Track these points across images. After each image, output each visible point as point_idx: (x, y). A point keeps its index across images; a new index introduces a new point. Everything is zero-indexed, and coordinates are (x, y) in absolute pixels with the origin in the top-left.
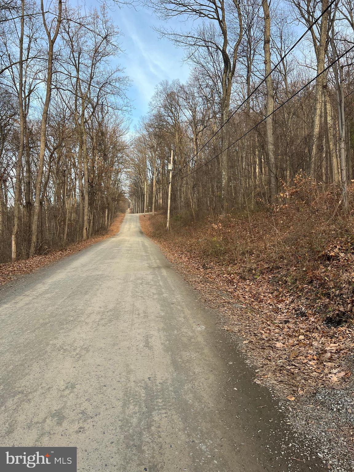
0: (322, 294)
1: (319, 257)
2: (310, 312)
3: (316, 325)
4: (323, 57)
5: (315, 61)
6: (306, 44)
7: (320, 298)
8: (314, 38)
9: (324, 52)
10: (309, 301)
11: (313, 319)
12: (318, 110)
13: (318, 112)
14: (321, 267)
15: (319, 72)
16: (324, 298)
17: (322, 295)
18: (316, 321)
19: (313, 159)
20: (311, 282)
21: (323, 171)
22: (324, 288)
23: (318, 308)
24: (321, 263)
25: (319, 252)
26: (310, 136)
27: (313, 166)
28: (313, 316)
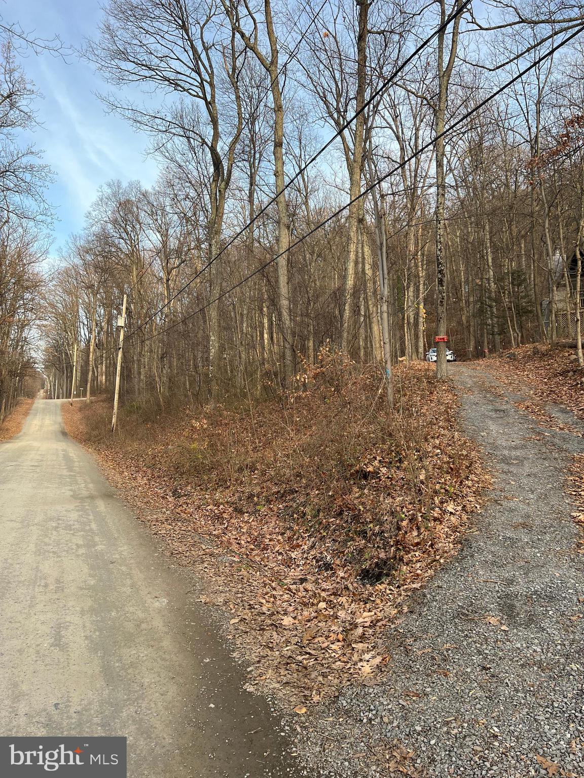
0: (355, 532)
1: (352, 475)
2: (338, 562)
3: (346, 583)
4: (358, 178)
5: (348, 182)
6: (336, 155)
7: (353, 539)
8: (347, 150)
9: (358, 170)
10: (337, 543)
11: (342, 574)
12: (352, 253)
13: (352, 256)
14: (356, 489)
15: (353, 199)
16: (358, 539)
17: (356, 534)
18: (346, 576)
19: (346, 325)
20: (341, 514)
21: (361, 344)
22: (358, 522)
23: (350, 555)
24: (354, 483)
25: (352, 466)
26: (341, 290)
27: (345, 335)
28: (342, 568)
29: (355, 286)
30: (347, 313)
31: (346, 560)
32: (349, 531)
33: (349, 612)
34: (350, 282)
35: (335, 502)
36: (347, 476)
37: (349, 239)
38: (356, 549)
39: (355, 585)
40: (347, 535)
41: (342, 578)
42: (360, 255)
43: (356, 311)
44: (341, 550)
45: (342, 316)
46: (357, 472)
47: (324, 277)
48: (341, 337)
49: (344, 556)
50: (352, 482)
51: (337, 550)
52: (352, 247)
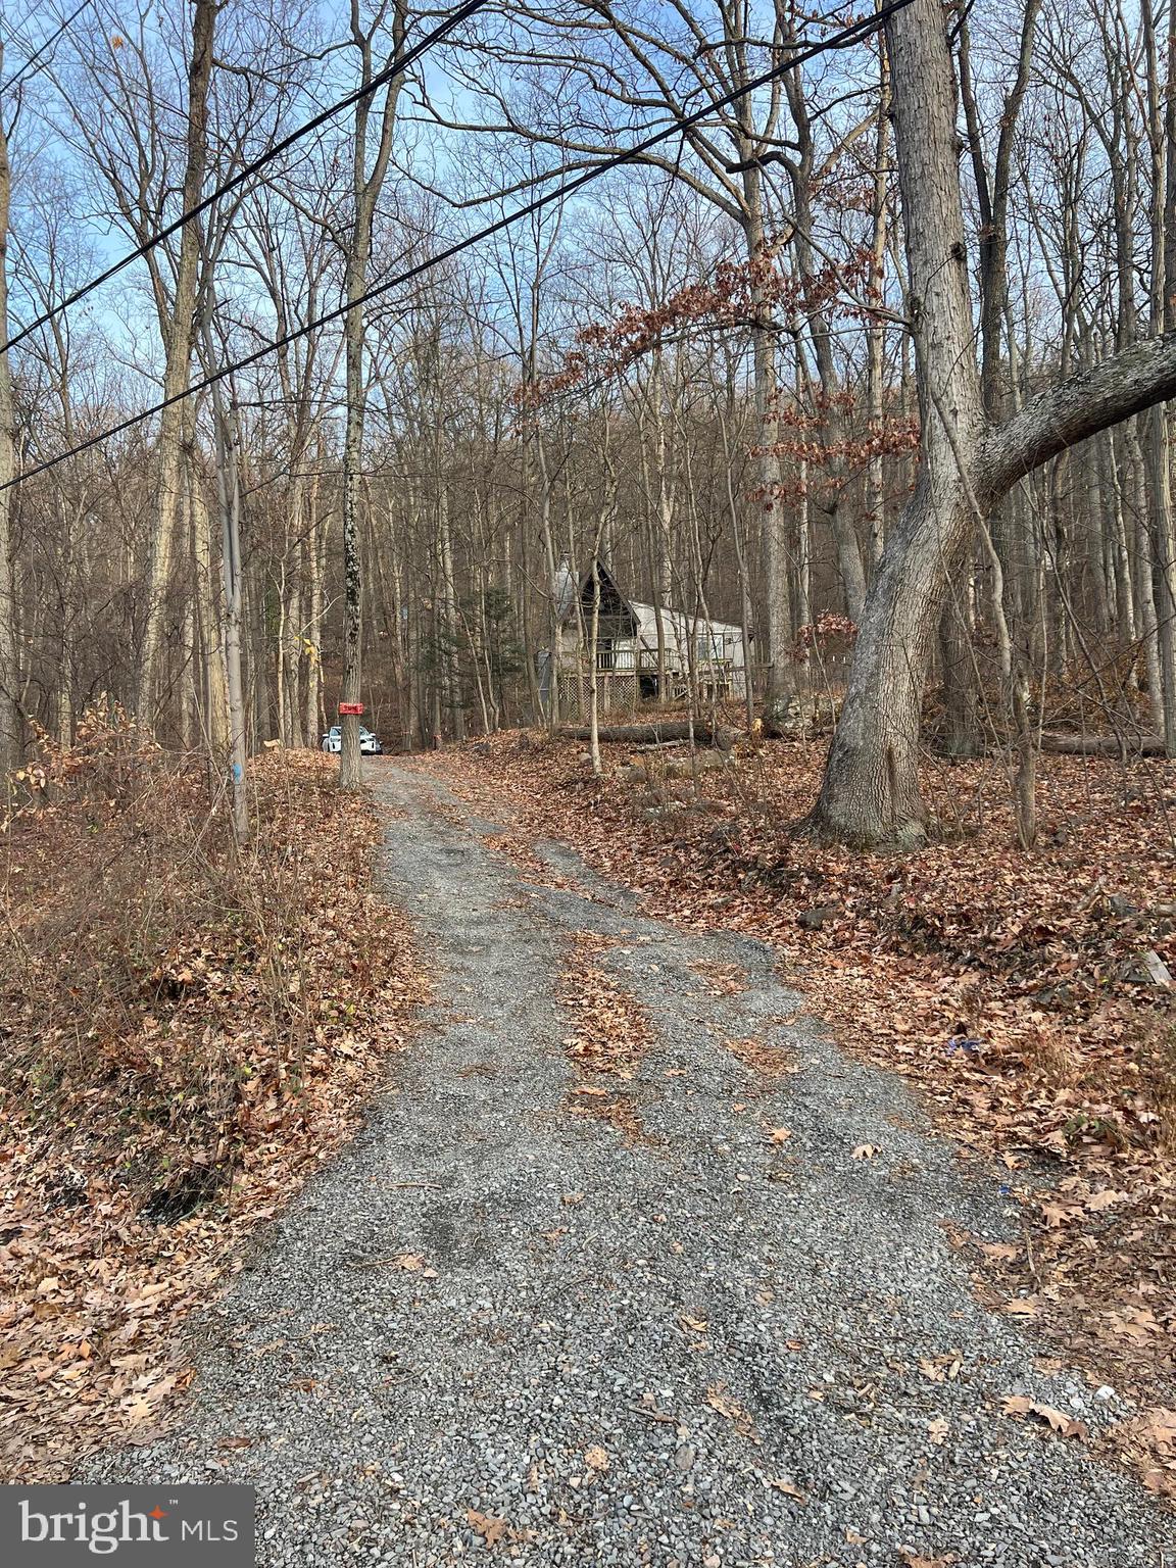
0: (144, 1113)
1: (142, 990)
2: (99, 1183)
3: (114, 1228)
7: (136, 1130)
10: (100, 1143)
11: (106, 1209)
12: (166, 513)
13: (167, 519)
14: (149, 1021)
15: (170, 397)
16: (147, 1129)
17: (145, 1118)
18: (115, 1212)
19: (148, 664)
20: (113, 1076)
21: (185, 706)
22: (150, 1091)
23: (128, 1165)
24: (148, 1009)
25: (143, 971)
27: (147, 685)
28: (107, 1196)
29: (172, 581)
30: (152, 640)
31: (117, 1176)
32: (130, 1113)
33: (112, 1289)
34: (161, 574)
35: (102, 1052)
36: (130, 994)
37: (161, 482)
38: (142, 1151)
39: (136, 1228)
40: (125, 1122)
41: (106, 1217)
42: (187, 520)
43: (172, 637)
44: (109, 1156)
45: (139, 646)
46: (154, 983)
47: (103, 555)
48: (136, 689)
49: (114, 1168)
50: (142, 1007)
51: (98, 1156)
52: (167, 502)
